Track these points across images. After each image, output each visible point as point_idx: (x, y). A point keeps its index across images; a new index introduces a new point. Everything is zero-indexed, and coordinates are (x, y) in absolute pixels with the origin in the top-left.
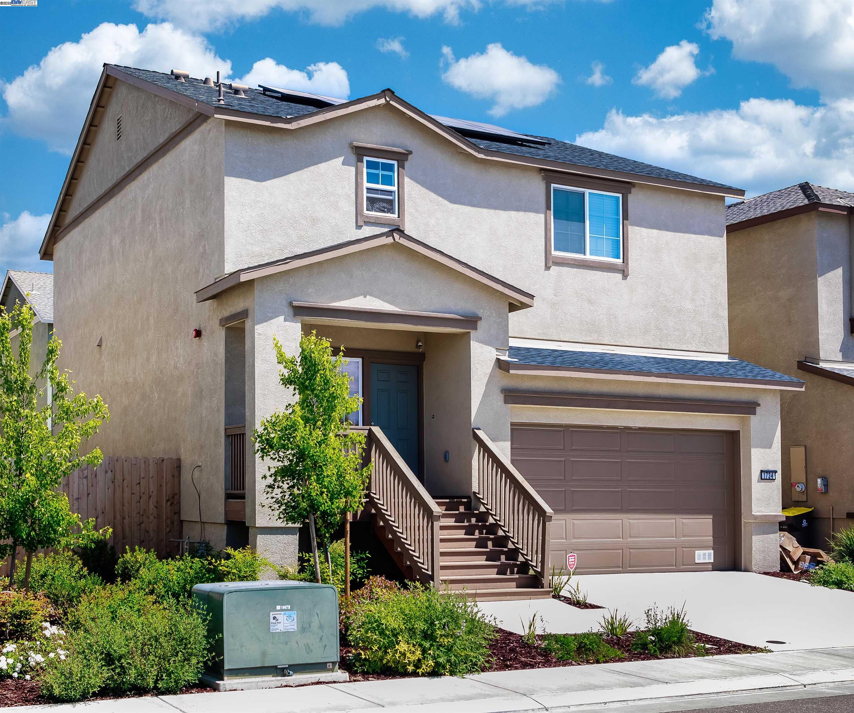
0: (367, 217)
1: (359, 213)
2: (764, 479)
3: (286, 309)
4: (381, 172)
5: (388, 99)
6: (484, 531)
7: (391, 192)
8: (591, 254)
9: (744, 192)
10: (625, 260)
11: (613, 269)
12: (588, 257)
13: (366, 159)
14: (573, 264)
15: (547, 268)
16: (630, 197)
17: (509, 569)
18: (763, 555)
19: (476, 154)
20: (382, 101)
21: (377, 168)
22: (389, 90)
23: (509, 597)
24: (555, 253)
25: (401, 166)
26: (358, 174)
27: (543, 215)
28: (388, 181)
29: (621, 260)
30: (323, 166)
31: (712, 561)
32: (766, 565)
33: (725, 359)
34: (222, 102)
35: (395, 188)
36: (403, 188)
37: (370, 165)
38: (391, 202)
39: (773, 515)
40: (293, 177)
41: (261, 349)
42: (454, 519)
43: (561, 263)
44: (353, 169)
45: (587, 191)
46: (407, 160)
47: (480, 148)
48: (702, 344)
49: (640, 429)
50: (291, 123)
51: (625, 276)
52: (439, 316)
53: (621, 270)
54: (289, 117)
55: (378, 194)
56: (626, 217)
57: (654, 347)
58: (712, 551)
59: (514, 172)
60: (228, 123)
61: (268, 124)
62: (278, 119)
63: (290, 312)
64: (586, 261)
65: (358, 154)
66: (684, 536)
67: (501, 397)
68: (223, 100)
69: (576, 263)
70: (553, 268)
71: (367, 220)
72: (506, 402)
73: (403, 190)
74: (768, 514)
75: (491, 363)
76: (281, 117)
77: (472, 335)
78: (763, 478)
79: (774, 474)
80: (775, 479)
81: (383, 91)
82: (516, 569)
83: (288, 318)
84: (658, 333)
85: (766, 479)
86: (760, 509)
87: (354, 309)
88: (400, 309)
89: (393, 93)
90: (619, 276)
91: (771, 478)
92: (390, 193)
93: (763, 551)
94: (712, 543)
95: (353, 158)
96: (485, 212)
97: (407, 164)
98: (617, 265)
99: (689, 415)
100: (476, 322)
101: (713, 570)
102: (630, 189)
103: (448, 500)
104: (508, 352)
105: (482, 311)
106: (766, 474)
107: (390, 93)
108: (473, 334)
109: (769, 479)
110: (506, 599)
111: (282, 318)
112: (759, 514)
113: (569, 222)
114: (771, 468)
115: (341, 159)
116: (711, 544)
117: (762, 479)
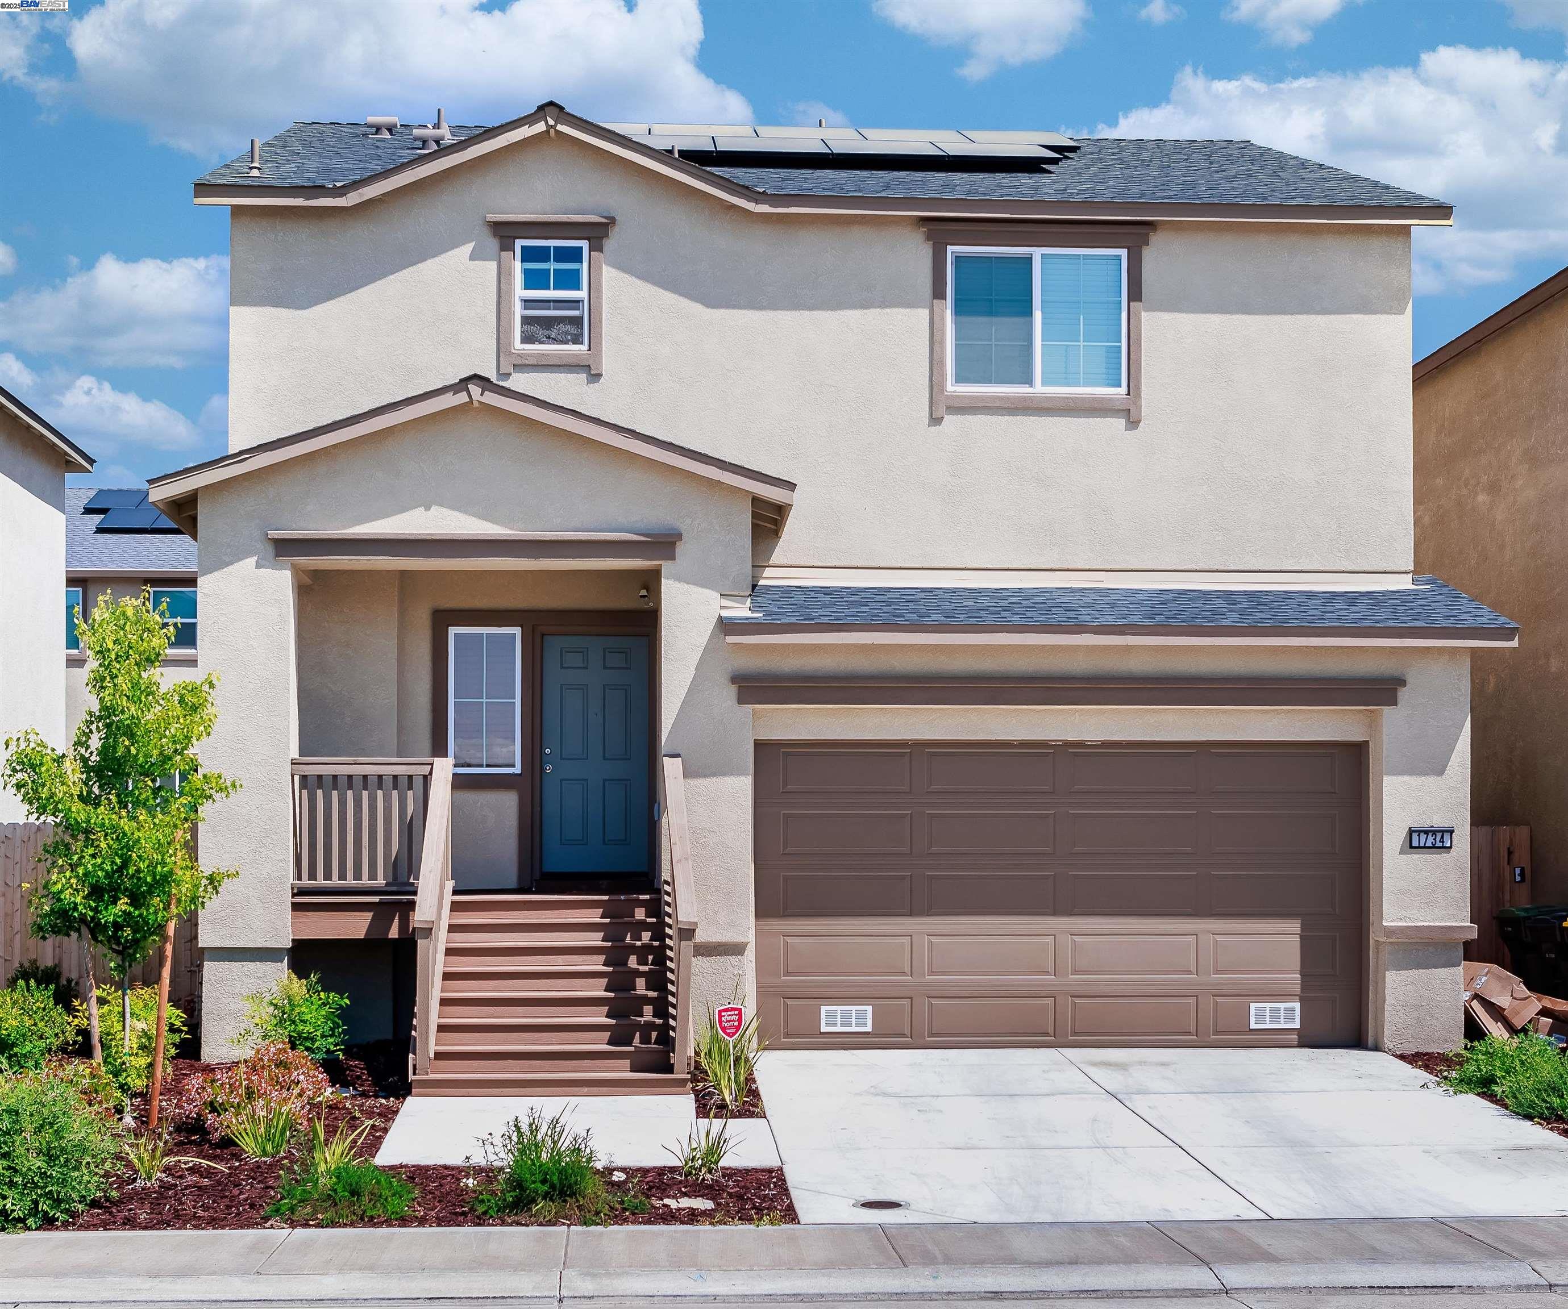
0: (519, 355)
1: (502, 349)
2: (1419, 847)
3: (259, 546)
4: (552, 266)
5: (551, 122)
6: (650, 958)
7: (578, 302)
8: (1044, 383)
9: (1448, 211)
10: (1133, 389)
11: (1101, 409)
12: (1039, 389)
13: (519, 244)
14: (998, 408)
15: (935, 420)
16: (1149, 256)
17: (638, 1033)
18: (1415, 1014)
19: (750, 206)
20: (540, 127)
21: (547, 259)
22: (551, 104)
23: (586, 1090)
24: (951, 387)
25: (596, 246)
26: (503, 276)
27: (927, 312)
28: (570, 281)
29: (1123, 390)
30: (429, 267)
31: (1297, 1025)
32: (1422, 1036)
33: (1405, 583)
34: (255, 173)
35: (582, 294)
36: (600, 291)
37: (529, 254)
38: (577, 321)
39: (1442, 927)
40: (365, 294)
41: (210, 622)
42: (602, 934)
43: (971, 408)
44: (493, 265)
45: (1037, 253)
46: (607, 236)
47: (760, 193)
48: (1339, 554)
49: (1106, 744)
50: (345, 195)
51: (1133, 423)
52: (583, 538)
53: (1123, 410)
54: (338, 184)
55: (550, 309)
56: (1135, 293)
57: (1207, 568)
58: (1297, 1006)
59: (857, 232)
60: (237, 211)
61: (299, 202)
62: (319, 190)
63: (270, 550)
64: (1031, 399)
65: (501, 237)
66: (1217, 971)
67: (732, 691)
68: (259, 169)
69: (1006, 406)
70: (948, 419)
71: (518, 362)
72: (741, 700)
73: (600, 297)
74: (1426, 924)
75: (709, 625)
76: (323, 187)
77: (664, 572)
78: (1415, 843)
79: (1447, 836)
80: (1451, 847)
81: (541, 108)
82: (654, 1035)
83: (263, 562)
84: (1217, 538)
85: (1425, 847)
86: (1404, 913)
87: (396, 538)
88: (512, 529)
89: (561, 108)
90: (1120, 423)
91: (1439, 844)
92: (575, 303)
93: (1418, 1007)
94: (1299, 986)
95: (493, 244)
96: (786, 319)
97: (609, 244)
98: (1110, 400)
99: (1225, 711)
100: (673, 545)
101: (1301, 1045)
102: (1147, 235)
103: (606, 898)
104: (749, 599)
105: (688, 521)
106: (1423, 836)
107: (556, 110)
108: (666, 567)
109: (1434, 847)
110: (580, 1093)
111: (252, 561)
112: (1400, 924)
113: (994, 319)
114: (1438, 821)
115: (468, 248)
116: (1297, 989)
117: (1411, 847)
